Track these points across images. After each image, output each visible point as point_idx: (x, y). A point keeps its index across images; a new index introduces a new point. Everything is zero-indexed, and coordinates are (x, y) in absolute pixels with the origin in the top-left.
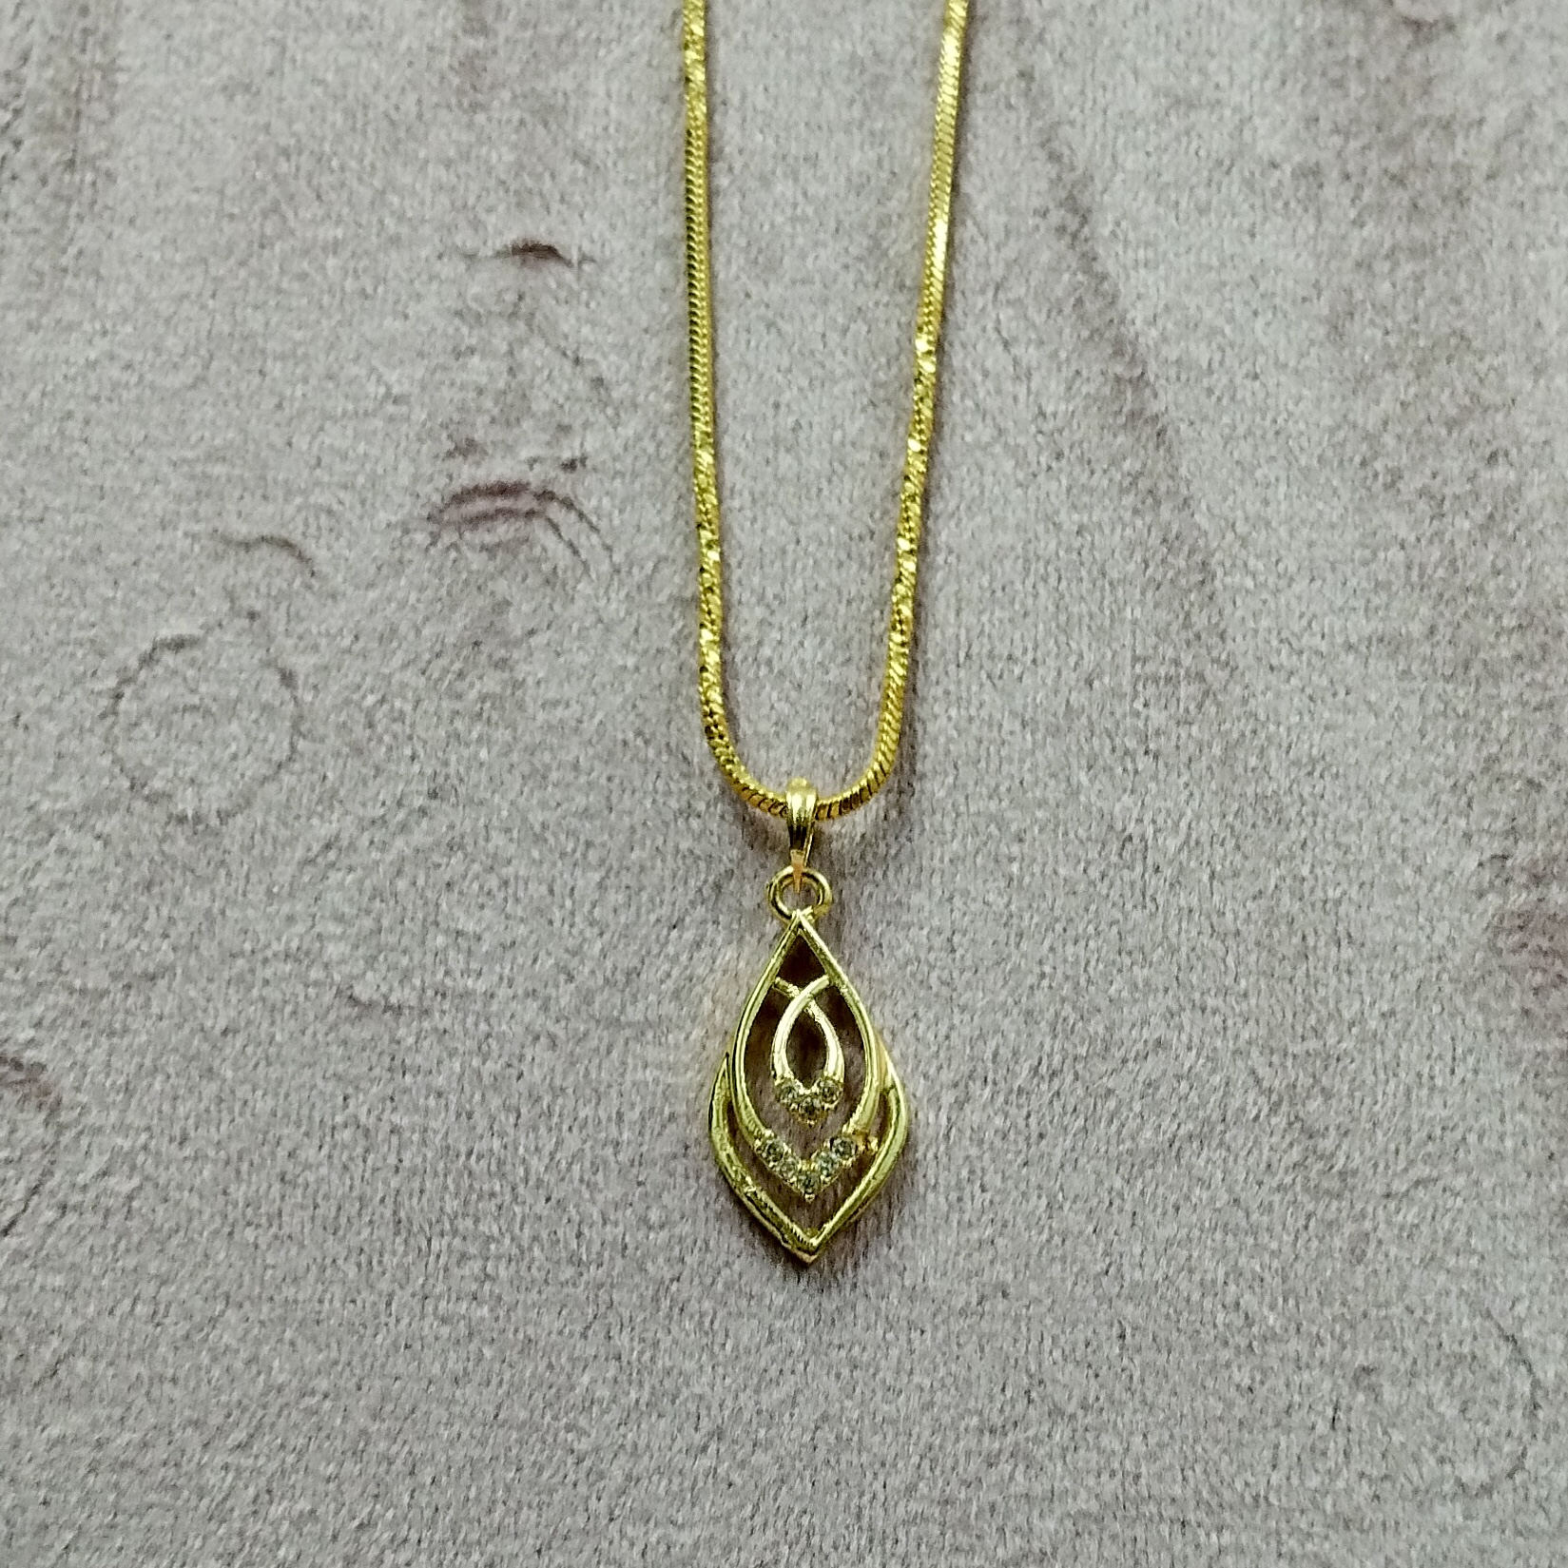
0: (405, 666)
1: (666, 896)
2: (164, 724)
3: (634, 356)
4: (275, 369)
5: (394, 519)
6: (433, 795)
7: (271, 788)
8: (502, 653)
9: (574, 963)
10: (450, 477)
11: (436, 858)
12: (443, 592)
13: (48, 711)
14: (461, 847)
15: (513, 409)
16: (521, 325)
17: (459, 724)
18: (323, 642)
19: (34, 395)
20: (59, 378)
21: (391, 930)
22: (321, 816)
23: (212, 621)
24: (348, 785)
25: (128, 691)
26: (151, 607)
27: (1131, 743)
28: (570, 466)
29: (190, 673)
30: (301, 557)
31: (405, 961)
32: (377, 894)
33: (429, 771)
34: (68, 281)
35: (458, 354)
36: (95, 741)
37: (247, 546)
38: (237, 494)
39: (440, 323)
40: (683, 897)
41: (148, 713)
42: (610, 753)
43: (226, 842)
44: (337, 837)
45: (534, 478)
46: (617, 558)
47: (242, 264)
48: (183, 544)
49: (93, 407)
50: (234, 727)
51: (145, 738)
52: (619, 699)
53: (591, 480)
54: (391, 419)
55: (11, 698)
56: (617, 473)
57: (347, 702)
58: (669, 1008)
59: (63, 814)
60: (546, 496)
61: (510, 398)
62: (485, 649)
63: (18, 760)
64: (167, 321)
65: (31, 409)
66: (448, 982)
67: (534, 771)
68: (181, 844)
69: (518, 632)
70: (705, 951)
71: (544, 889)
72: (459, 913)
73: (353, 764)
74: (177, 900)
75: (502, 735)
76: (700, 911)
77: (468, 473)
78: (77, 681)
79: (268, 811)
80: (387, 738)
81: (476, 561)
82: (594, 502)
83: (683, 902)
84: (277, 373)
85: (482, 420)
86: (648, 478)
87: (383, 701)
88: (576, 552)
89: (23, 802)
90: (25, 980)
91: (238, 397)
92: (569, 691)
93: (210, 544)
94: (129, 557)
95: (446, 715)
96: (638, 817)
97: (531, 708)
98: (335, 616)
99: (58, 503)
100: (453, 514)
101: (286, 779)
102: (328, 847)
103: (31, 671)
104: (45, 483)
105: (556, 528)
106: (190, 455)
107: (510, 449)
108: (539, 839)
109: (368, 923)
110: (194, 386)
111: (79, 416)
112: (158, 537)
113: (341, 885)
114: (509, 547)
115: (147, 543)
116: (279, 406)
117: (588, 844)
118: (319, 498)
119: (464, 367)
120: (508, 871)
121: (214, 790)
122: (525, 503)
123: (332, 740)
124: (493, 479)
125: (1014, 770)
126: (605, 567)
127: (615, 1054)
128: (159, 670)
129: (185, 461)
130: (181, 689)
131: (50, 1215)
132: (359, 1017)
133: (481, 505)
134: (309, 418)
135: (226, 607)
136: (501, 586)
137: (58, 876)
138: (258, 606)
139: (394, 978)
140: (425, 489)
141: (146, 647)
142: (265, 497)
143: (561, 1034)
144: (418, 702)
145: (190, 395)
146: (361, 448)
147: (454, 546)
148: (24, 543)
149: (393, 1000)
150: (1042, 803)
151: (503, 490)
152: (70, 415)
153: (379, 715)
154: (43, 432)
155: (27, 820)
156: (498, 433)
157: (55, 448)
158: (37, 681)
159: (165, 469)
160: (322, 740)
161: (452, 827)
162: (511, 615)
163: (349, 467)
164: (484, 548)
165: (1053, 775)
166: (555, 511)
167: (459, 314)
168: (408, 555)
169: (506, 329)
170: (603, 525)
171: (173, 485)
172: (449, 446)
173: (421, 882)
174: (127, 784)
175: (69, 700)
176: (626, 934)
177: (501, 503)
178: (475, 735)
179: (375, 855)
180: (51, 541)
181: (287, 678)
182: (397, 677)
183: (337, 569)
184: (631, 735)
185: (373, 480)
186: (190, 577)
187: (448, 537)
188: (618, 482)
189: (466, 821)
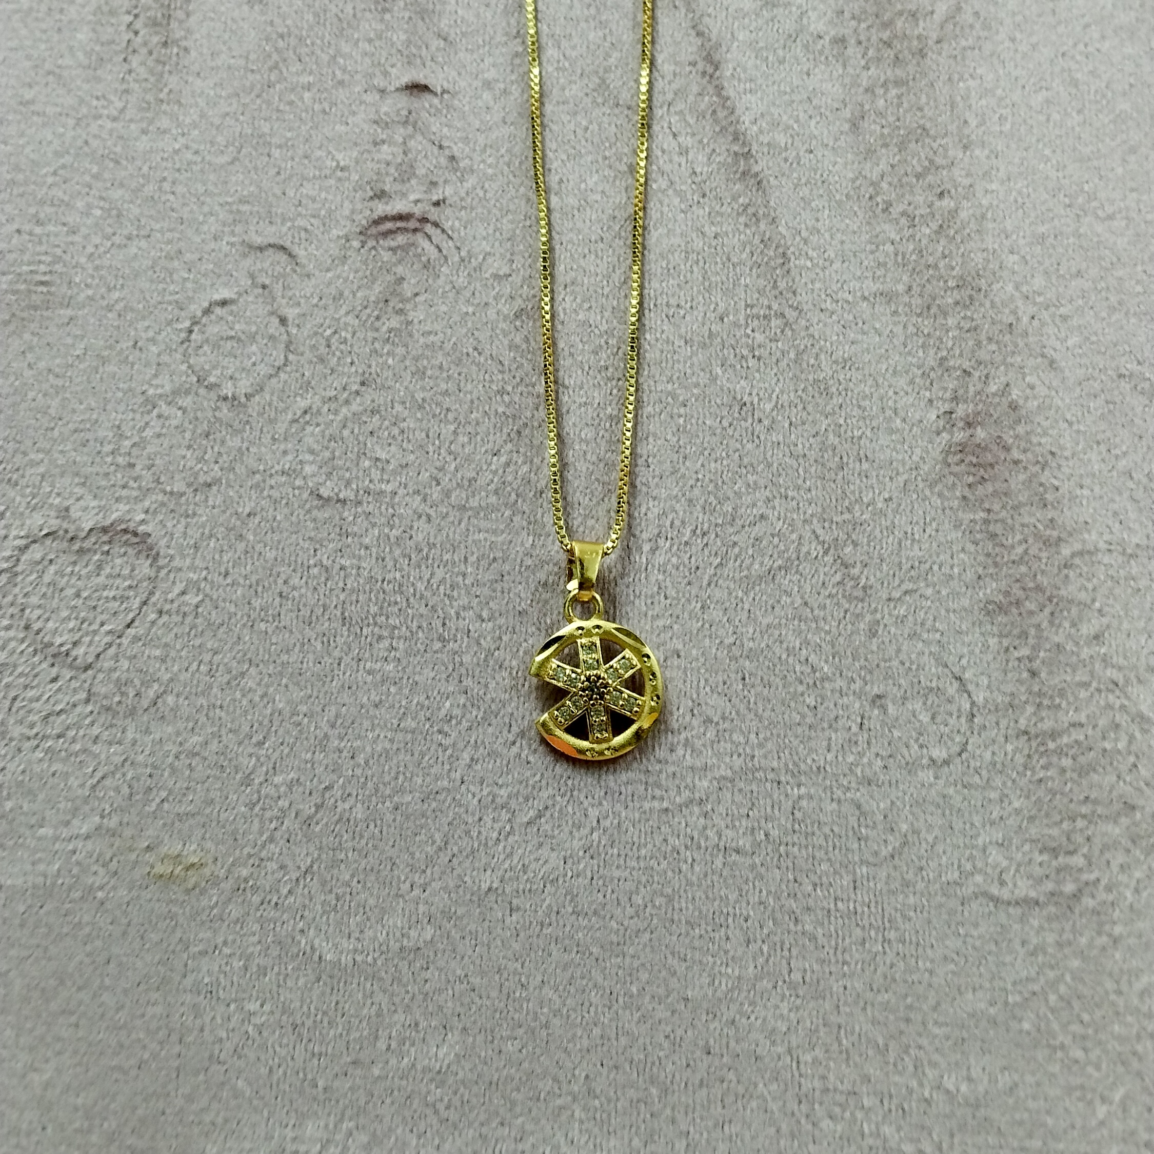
0: (348, 313)
1: (491, 438)
2: (216, 346)
3: (471, 145)
4: (276, 153)
5: (341, 234)
6: (363, 384)
7: (274, 381)
8: (401, 305)
9: (441, 475)
10: (371, 210)
11: (364, 419)
12: (368, 273)
13: (153, 340)
14: (378, 412)
15: (406, 173)
16: (410, 128)
17: (377, 345)
18: (302, 301)
19: (145, 169)
20: (159, 159)
21: (340, 458)
22: (302, 395)
23: (242, 290)
24: (317, 379)
25: (196, 329)
26: (209, 283)
27: (745, 352)
28: (437, 204)
29: (230, 318)
30: (290, 255)
31: (347, 475)
32: (332, 438)
33: (360, 371)
34: (164, 107)
35: (375, 144)
36: (178, 356)
37: (261, 249)
38: (255, 221)
39: (366, 127)
40: (500, 438)
41: (207, 341)
42: (460, 360)
43: (250, 410)
44: (310, 408)
45: (417, 210)
46: (463, 254)
47: (258, 96)
48: (226, 248)
49: (177, 175)
50: (254, 348)
51: (205, 354)
52: (465, 330)
53: (448, 211)
54: (340, 179)
55: (133, 333)
56: (463, 208)
57: (316, 334)
58: (493, 499)
59: (161, 396)
60: (424, 220)
61: (404, 168)
62: (391, 304)
63: (136, 367)
64: (217, 128)
65: (143, 176)
66: (371, 486)
67: (418, 370)
68: (225, 412)
69: (409, 295)
70: (512, 468)
71: (424, 435)
72: (377, 448)
73: (319, 367)
74: (223, 442)
75: (400, 350)
76: (509, 446)
77: (382, 208)
78: (169, 323)
79: (272, 394)
80: (338, 353)
81: (386, 256)
82: (450, 223)
83: (499, 441)
84: (277, 155)
85: (389, 180)
86: (480, 210)
87: (335, 332)
88: (440, 251)
89: (139, 390)
90: (140, 488)
91: (256, 168)
92: (437, 327)
93: (241, 248)
94: (196, 256)
95: (370, 339)
96: (475, 395)
97: (416, 335)
98: (308, 287)
99: (158, 226)
100: (374, 230)
101: (282, 375)
102: (305, 412)
103: (144, 318)
104: (151, 217)
105: (429, 237)
106: (230, 200)
107: (404, 195)
108: (421, 407)
109: (327, 454)
110: (232, 163)
111: (170, 179)
112: (213, 245)
113: (312, 434)
114: (404, 248)
115: (207, 248)
116: (278, 173)
117: (448, 410)
118: (300, 222)
119: (379, 151)
120: (404, 425)
121: (244, 381)
122: (412, 224)
123: (308, 355)
124: (395, 212)
125: (681, 367)
126: (457, 259)
127: (463, 525)
128: (213, 317)
129: (227, 203)
130: (225, 328)
131: (153, 616)
132: (323, 506)
133: (389, 225)
134: (295, 179)
135: (250, 282)
136: (400, 270)
137: (158, 430)
138: (267, 282)
139: (342, 484)
140: (358, 217)
141: (206, 304)
142: (270, 222)
143: (433, 514)
144: (354, 334)
145: (230, 167)
146: (323, 195)
147: (374, 248)
148: (140, 249)
149: (341, 496)
150: (697, 385)
151: (400, 217)
152: (165, 179)
153: (333, 341)
154: (150, 189)
155: (141, 399)
156: (398, 187)
157: (156, 197)
158: (146, 324)
159: (217, 208)
160: (302, 354)
161: (373, 401)
162: (405, 285)
163: (316, 206)
164: (391, 249)
165: (703, 370)
166: (429, 228)
167: (376, 122)
168: (349, 253)
169: (402, 130)
170: (455, 236)
171: (221, 216)
172: (371, 194)
173: (356, 431)
174: (195, 379)
175: (164, 334)
176: (468, 459)
177: (399, 224)
178: (385, 351)
179: (331, 417)
180: (154, 248)
181: (283, 321)
182: (343, 319)
183: (310, 261)
184: (471, 350)
185: (330, 212)
186: (230, 266)
187: (371, 243)
188: (463, 212)
189: (381, 399)
